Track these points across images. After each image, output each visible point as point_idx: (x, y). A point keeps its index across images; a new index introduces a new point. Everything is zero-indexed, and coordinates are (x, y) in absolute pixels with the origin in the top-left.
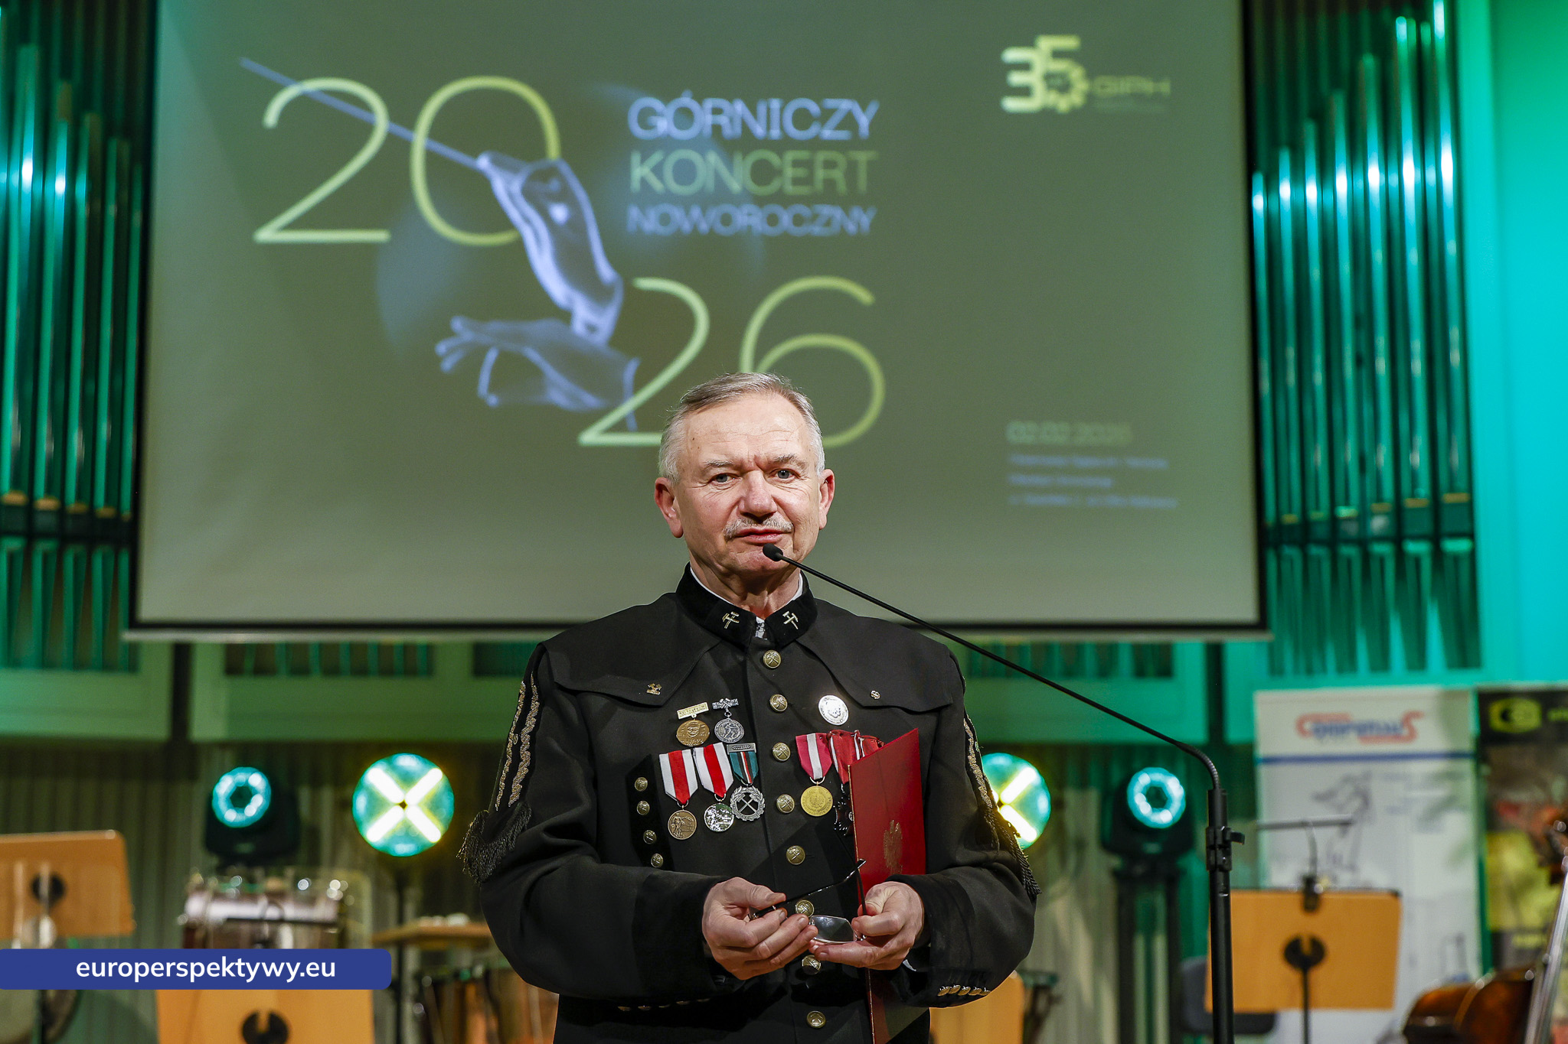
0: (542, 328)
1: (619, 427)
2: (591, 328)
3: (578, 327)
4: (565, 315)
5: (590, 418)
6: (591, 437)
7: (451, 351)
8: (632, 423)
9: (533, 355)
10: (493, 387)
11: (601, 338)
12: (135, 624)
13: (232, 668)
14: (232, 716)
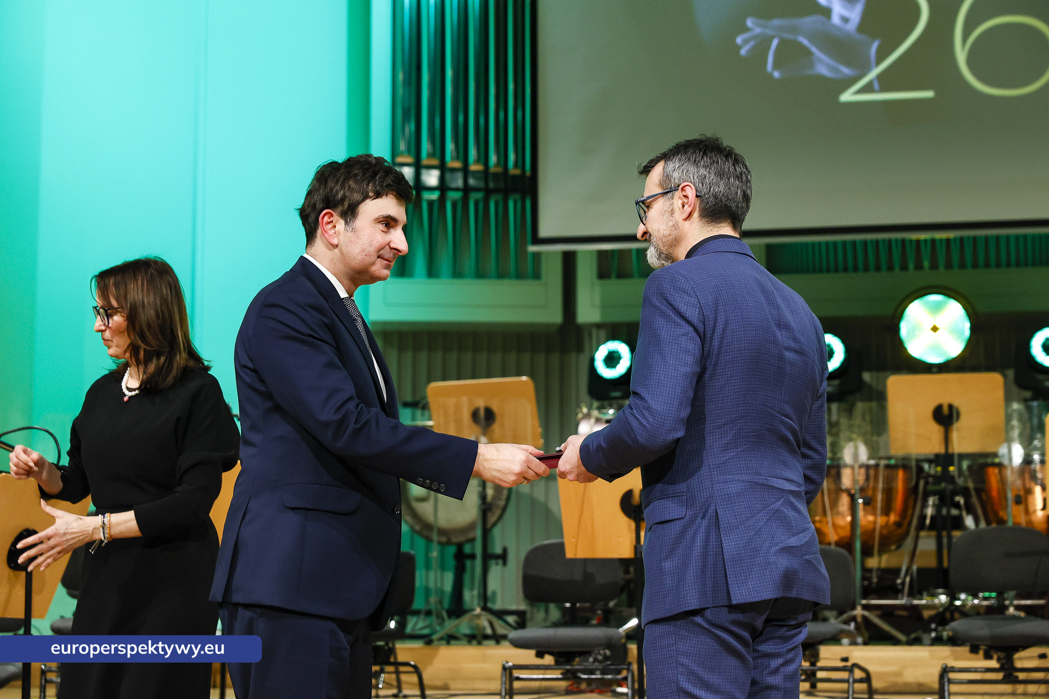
0: (810, 21)
1: (867, 89)
2: (845, 20)
3: (836, 19)
4: (825, 12)
5: (847, 83)
6: (847, 97)
7: (746, 42)
8: (876, 86)
9: (805, 42)
10: (776, 66)
11: (852, 26)
12: (537, 241)
13: (603, 274)
14: (604, 307)
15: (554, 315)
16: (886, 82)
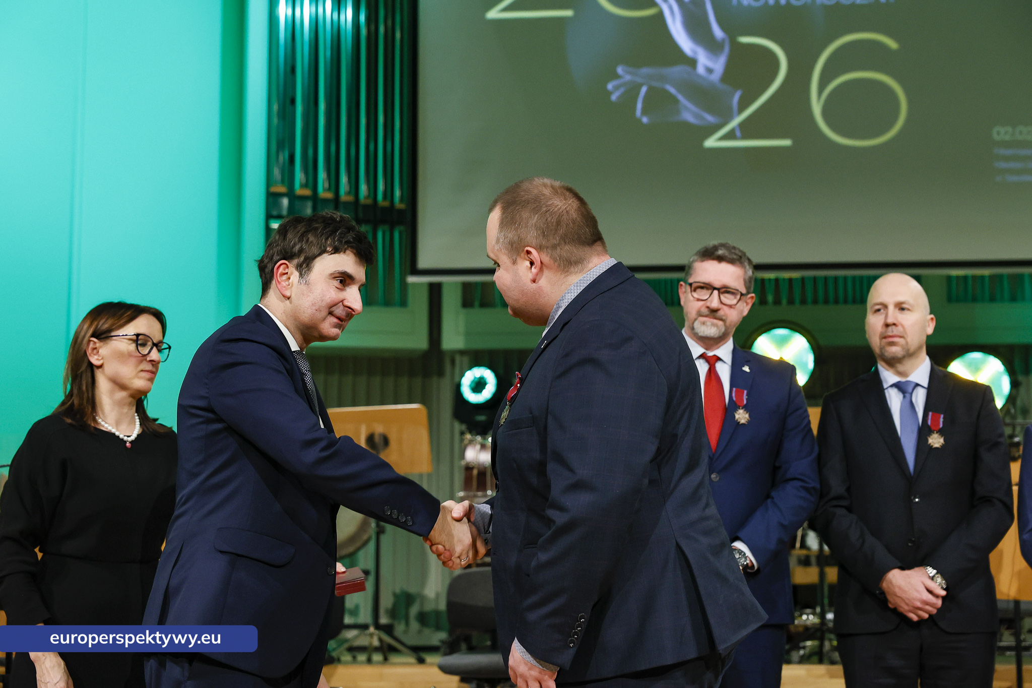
0: (677, 71)
1: (730, 136)
2: (710, 71)
3: (701, 70)
4: (692, 62)
5: (711, 130)
6: (711, 143)
7: (616, 88)
8: (738, 133)
9: (672, 90)
10: (645, 112)
11: (716, 77)
12: (416, 272)
13: (467, 303)
14: (468, 334)
15: (420, 342)
16: (748, 129)
